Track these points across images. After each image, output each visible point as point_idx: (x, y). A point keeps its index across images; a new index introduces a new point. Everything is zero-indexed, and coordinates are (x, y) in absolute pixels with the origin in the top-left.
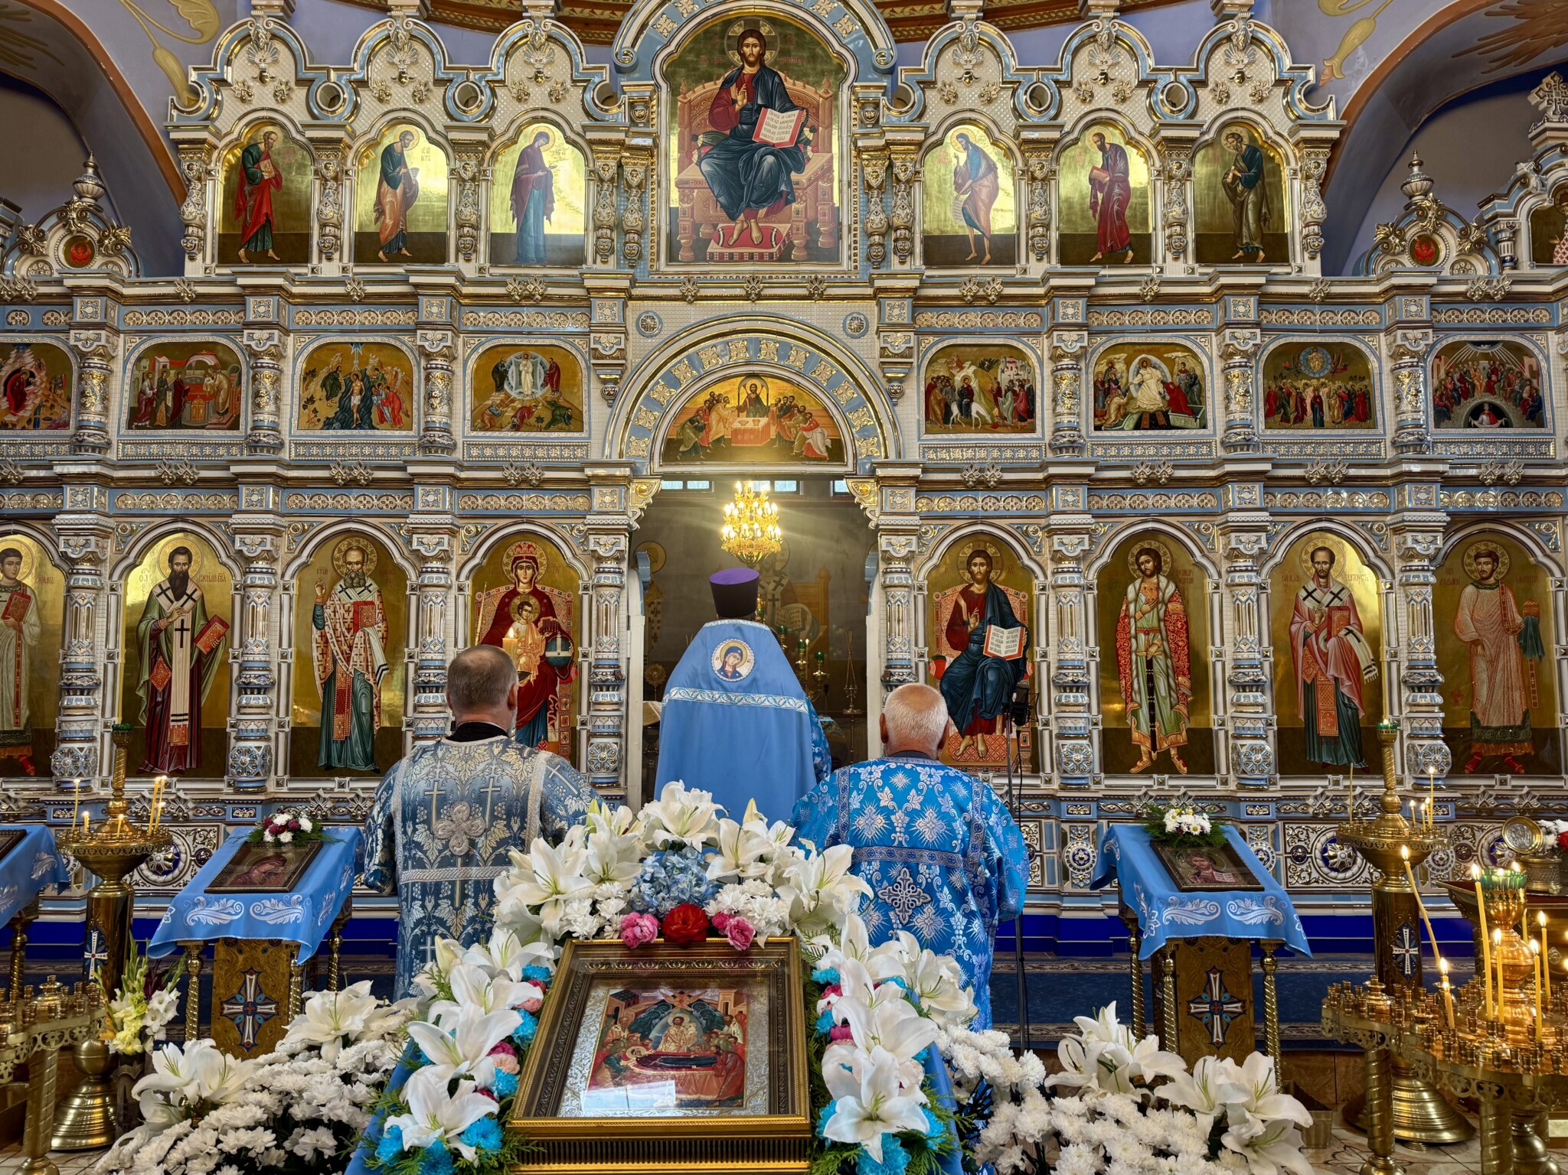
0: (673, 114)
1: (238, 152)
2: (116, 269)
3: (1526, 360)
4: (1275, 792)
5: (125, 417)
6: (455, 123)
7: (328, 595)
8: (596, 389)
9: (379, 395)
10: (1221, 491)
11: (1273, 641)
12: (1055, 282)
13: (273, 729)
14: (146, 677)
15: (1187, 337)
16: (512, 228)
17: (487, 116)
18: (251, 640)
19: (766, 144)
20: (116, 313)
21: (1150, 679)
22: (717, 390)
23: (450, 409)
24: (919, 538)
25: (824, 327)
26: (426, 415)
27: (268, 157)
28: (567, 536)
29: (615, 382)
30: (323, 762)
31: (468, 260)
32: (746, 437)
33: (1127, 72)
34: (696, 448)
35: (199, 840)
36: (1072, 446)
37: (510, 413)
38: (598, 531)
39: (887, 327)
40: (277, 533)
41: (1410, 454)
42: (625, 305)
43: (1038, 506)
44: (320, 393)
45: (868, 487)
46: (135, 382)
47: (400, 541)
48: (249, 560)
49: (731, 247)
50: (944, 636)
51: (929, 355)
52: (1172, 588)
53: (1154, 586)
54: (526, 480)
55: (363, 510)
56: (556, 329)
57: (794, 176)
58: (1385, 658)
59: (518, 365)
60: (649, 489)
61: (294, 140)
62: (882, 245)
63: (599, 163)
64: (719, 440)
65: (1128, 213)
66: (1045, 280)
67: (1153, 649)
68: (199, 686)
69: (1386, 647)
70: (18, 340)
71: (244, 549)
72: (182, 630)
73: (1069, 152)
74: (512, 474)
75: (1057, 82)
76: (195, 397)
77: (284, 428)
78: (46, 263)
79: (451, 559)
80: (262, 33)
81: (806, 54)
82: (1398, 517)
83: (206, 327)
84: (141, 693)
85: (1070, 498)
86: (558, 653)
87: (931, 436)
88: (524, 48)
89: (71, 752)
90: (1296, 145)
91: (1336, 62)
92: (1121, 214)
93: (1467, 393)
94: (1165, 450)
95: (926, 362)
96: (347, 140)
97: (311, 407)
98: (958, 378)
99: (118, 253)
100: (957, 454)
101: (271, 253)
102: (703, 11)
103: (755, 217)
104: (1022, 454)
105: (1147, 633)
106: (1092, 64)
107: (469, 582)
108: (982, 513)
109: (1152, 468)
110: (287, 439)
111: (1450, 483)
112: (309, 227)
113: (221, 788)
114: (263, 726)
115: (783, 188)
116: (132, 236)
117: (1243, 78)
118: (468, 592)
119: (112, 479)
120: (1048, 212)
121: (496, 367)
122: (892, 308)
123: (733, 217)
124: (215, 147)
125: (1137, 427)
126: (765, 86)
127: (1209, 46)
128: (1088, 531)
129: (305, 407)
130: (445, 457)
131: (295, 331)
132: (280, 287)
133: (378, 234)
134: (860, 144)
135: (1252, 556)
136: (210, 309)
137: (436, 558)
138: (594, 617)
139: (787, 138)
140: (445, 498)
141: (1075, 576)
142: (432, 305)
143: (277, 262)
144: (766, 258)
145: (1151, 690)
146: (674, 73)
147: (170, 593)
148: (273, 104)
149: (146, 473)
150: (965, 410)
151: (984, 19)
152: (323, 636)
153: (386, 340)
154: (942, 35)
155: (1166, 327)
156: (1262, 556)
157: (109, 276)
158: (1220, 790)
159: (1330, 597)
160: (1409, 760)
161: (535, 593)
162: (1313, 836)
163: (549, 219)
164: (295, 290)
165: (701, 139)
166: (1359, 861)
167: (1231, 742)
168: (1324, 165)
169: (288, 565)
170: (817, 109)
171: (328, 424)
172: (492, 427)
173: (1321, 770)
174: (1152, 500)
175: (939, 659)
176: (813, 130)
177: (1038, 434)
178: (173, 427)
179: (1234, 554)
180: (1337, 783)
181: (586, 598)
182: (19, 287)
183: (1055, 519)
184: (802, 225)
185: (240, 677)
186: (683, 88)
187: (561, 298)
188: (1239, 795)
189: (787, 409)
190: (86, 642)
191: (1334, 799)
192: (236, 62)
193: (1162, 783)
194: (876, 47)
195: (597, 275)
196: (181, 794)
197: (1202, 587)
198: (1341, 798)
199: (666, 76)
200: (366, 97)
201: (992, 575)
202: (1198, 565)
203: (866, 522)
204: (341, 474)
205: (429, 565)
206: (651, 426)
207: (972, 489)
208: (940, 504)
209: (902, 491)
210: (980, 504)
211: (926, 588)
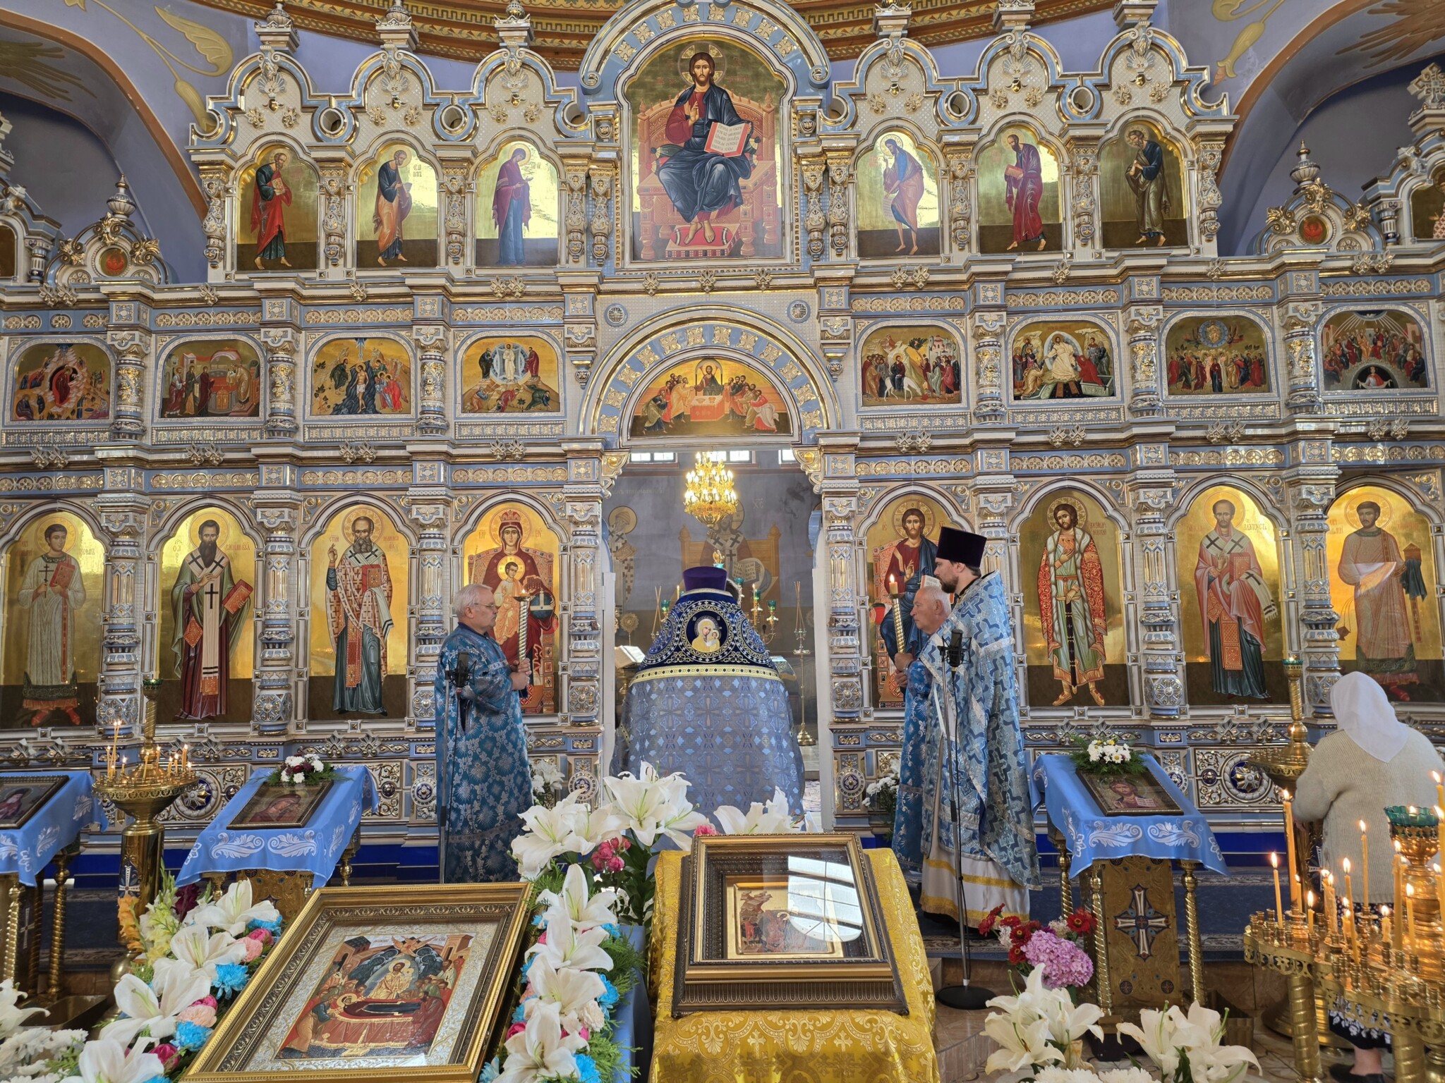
0: (634, 131)
1: (253, 172)
2: (147, 277)
3: (1409, 326)
4: (1185, 721)
5: (158, 406)
6: (441, 142)
8: (571, 372)
9: (381, 383)
10: (1129, 451)
11: (1180, 585)
12: (975, 269)
13: (294, 678)
14: (180, 635)
15: (1096, 315)
16: (495, 234)
17: (470, 136)
18: (271, 600)
19: (716, 154)
20: (147, 315)
21: (1069, 621)
22: (677, 372)
23: (444, 395)
24: (859, 498)
25: (771, 314)
26: (423, 399)
27: (279, 175)
28: (549, 504)
29: (587, 367)
30: (337, 707)
31: (457, 264)
32: (704, 413)
33: (1037, 79)
35: (228, 778)
36: (995, 414)
37: (495, 396)
38: (573, 498)
39: (826, 313)
40: (294, 507)
41: (1303, 415)
42: (595, 299)
43: (965, 468)
44: (330, 383)
45: (812, 455)
46: (165, 375)
47: (402, 511)
48: (270, 530)
49: (686, 245)
51: (865, 337)
52: (1087, 539)
53: (1071, 538)
54: (510, 456)
55: (369, 484)
56: (534, 321)
57: (741, 181)
58: (1283, 598)
59: (501, 354)
60: (619, 461)
61: (302, 160)
62: (821, 240)
63: (569, 176)
64: (679, 417)
65: (1040, 205)
66: (967, 267)
67: (1071, 594)
68: (227, 642)
69: (1284, 589)
70: (61, 341)
71: (265, 521)
72: (212, 593)
73: (986, 153)
74: (499, 451)
75: (974, 90)
76: (219, 388)
77: (299, 414)
78: (85, 272)
79: (445, 526)
80: (270, 66)
81: (750, 73)
82: (1292, 472)
83: (228, 326)
84: (176, 649)
85: (994, 461)
86: (541, 607)
87: (867, 408)
88: (502, 74)
89: (113, 703)
90: (1193, 139)
91: (1228, 63)
92: (1034, 207)
93: (1356, 357)
94: (1078, 416)
95: (862, 342)
96: (348, 159)
97: (322, 395)
98: (891, 359)
99: (148, 263)
100: (891, 423)
101: (283, 260)
102: (659, 37)
103: (708, 219)
105: (1065, 580)
106: (1006, 73)
107: (462, 546)
108: (914, 476)
109: (1067, 432)
110: (300, 422)
111: (1342, 439)
112: (318, 238)
113: (247, 732)
114: (284, 677)
115: (732, 192)
116: (161, 247)
117: (1143, 80)
118: (462, 554)
119: (147, 461)
120: (969, 206)
121: (483, 357)
122: (831, 295)
123: (688, 219)
124: (232, 168)
125: (1053, 395)
126: (715, 103)
127: (1112, 52)
128: (1008, 490)
129: (316, 395)
130: (439, 436)
131: (306, 329)
132: (293, 291)
133: (376, 242)
134: (799, 151)
135: (1159, 510)
136: (232, 311)
137: (431, 525)
138: (572, 574)
139: (735, 148)
140: (440, 472)
141: (1001, 531)
142: (426, 304)
143: (287, 268)
144: (718, 254)
145: (1071, 631)
146: (634, 94)
147: (200, 561)
148: (281, 129)
149: (177, 456)
150: (898, 384)
151: (908, 36)
152: (336, 596)
153: (386, 335)
154: (871, 51)
155: (1076, 306)
156: (1169, 509)
157: (143, 283)
158: (1135, 719)
159: (1231, 544)
160: (1309, 691)
162: (1221, 761)
163: (527, 225)
164: (305, 293)
165: (659, 151)
166: (1265, 782)
167: (1144, 676)
168: (1218, 156)
169: (304, 534)
170: (761, 122)
171: (337, 410)
172: (480, 410)
173: (1228, 700)
174: (1068, 461)
176: (758, 140)
177: (963, 404)
178: (200, 415)
179: (1143, 508)
180: (1242, 712)
181: (565, 559)
182: (61, 294)
183: (981, 480)
184: (749, 224)
185: (263, 633)
186: (642, 107)
187: (538, 294)
188: (1154, 723)
189: (739, 388)
190: (126, 606)
191: (1241, 726)
192: (247, 92)
193: (1082, 714)
194: (813, 65)
195: (569, 273)
196: (212, 738)
197: (1115, 538)
198: (1249, 725)
199: (626, 96)
200: (364, 122)
201: (925, 531)
202: (1110, 517)
203: (811, 486)
204: (349, 454)
205: (427, 531)
206: (619, 405)
207: (906, 454)
208: (877, 468)
209: (843, 457)
210: (913, 467)
211: (865, 543)
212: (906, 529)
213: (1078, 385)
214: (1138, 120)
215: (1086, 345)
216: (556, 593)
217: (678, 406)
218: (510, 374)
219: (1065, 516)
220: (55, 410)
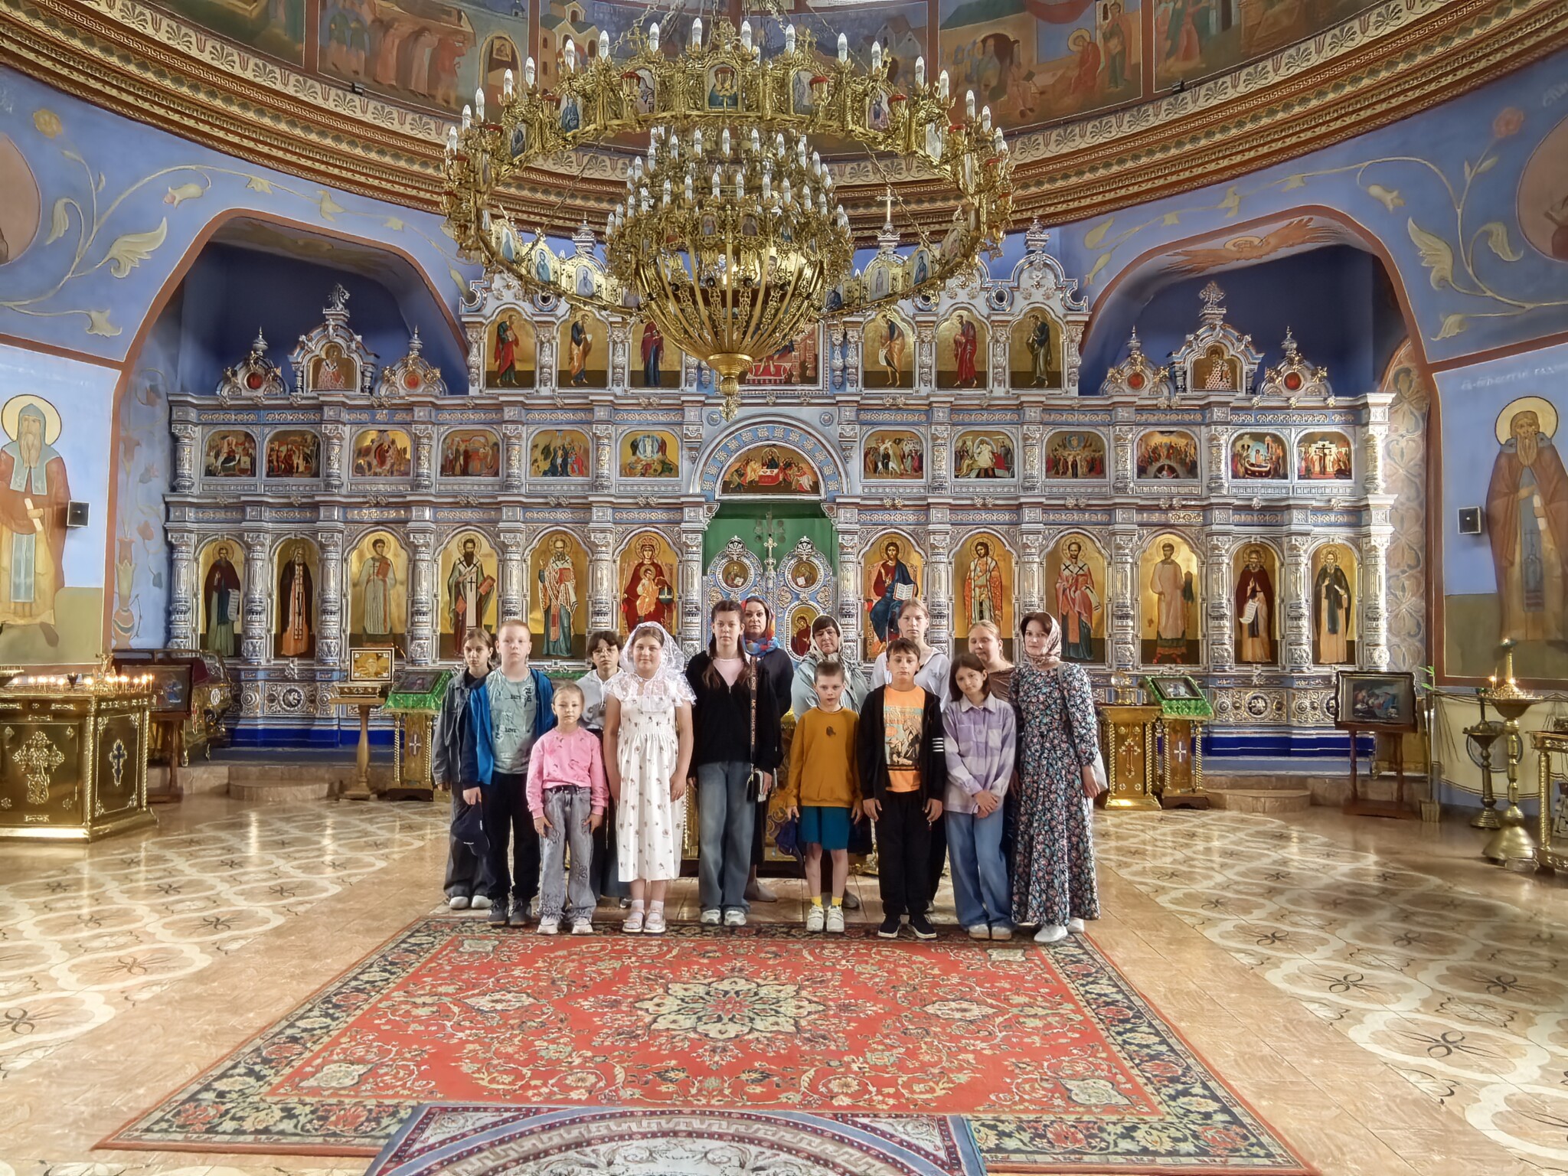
2: (433, 391)
3: (1189, 442)
7: (546, 565)
8: (686, 455)
10: (1020, 512)
11: (1046, 592)
12: (932, 399)
18: (509, 587)
20: (435, 415)
23: (609, 465)
24: (860, 536)
25: (808, 420)
28: (670, 534)
29: (697, 450)
30: (545, 651)
31: (618, 386)
32: (766, 481)
33: (975, 282)
34: (739, 485)
36: (942, 487)
37: (639, 467)
38: (687, 531)
39: (843, 422)
40: (518, 531)
41: (1121, 493)
42: (702, 409)
43: (923, 519)
44: (540, 457)
45: (832, 508)
47: (584, 536)
48: (507, 546)
51: (866, 437)
54: (648, 504)
55: (564, 520)
56: (664, 421)
61: (525, 320)
62: (841, 377)
66: (928, 396)
71: (504, 540)
73: (943, 326)
74: (642, 501)
77: (523, 476)
78: (396, 387)
79: (609, 546)
82: (1112, 527)
83: (480, 421)
85: (940, 515)
86: (665, 596)
87: (867, 481)
89: (419, 645)
90: (1067, 323)
91: (1091, 276)
93: (1157, 460)
94: (992, 489)
96: (553, 319)
98: (882, 449)
99: (433, 382)
100: (880, 490)
104: (915, 490)
107: (618, 558)
108: (893, 523)
109: (984, 499)
111: (1141, 508)
112: (535, 369)
117: (1039, 286)
118: (618, 563)
119: (435, 503)
120: (931, 358)
122: (846, 411)
124: (483, 325)
125: (978, 476)
127: (1020, 268)
128: (949, 533)
130: (607, 491)
131: (528, 424)
132: (521, 401)
135: (1034, 547)
136: (482, 412)
137: (601, 545)
138: (685, 577)
140: (608, 513)
141: (943, 557)
142: (601, 411)
144: (778, 382)
148: (514, 300)
149: (451, 500)
150: (886, 466)
153: (575, 428)
156: (1042, 547)
157: (430, 395)
160: (1115, 655)
161: (653, 564)
164: (527, 402)
168: (1081, 335)
169: (526, 549)
171: (545, 474)
174: (985, 516)
175: (869, 601)
177: (924, 480)
181: (680, 568)
182: (382, 400)
183: (932, 526)
184: (796, 365)
185: (502, 607)
187: (667, 405)
190: (424, 589)
192: (494, 279)
195: (687, 393)
197: (1010, 563)
202: (1008, 551)
204: (552, 501)
205: (598, 549)
206: (715, 473)
207: (888, 509)
208: (871, 517)
209: (851, 510)
210: (893, 517)
211: (862, 563)
214: (1033, 309)
218: (648, 452)
220: (378, 470)
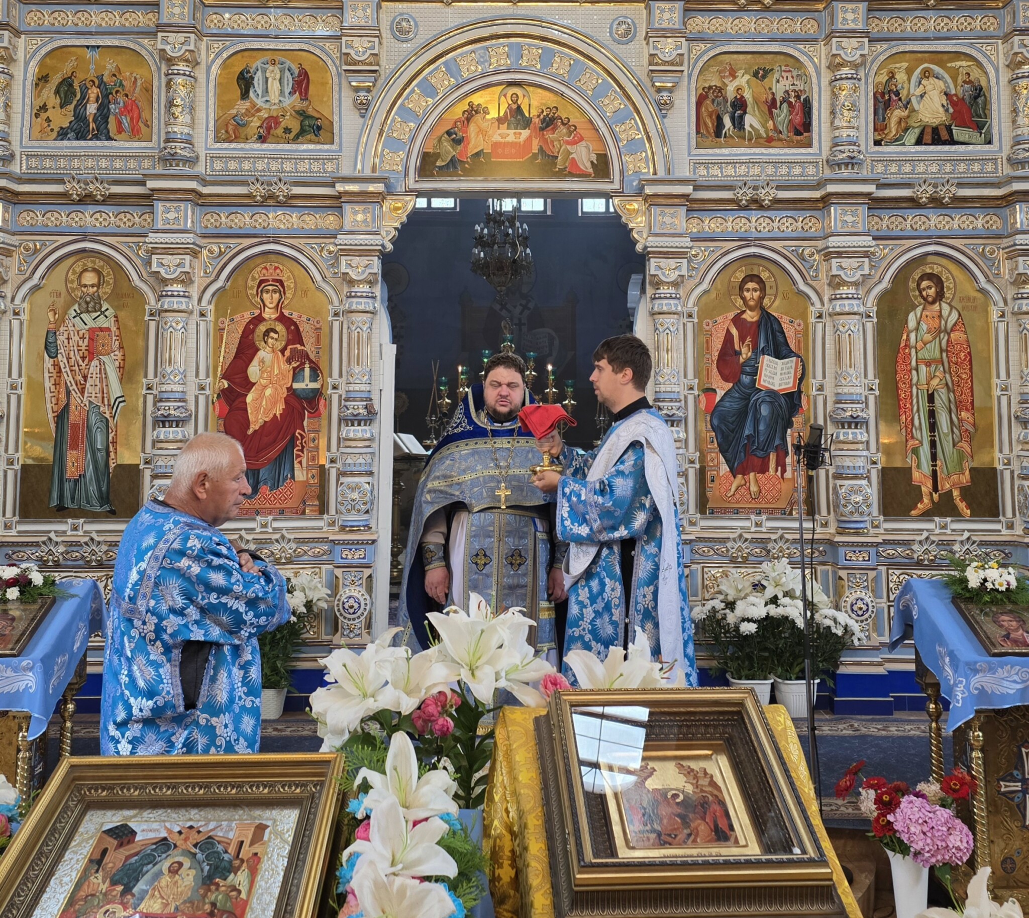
8: (347, 98)
10: (1008, 211)
15: (972, 45)
23: (193, 120)
25: (589, 31)
26: (167, 125)
28: (317, 258)
29: (368, 90)
36: (851, 162)
38: (348, 252)
39: (656, 33)
40: (6, 252)
42: (377, 9)
43: (814, 227)
45: (635, 206)
47: (138, 262)
50: (715, 366)
51: (700, 64)
54: (272, 196)
55: (99, 228)
56: (304, 31)
60: (403, 207)
64: (477, 154)
74: (259, 190)
77: (15, 138)
79: (192, 282)
85: (849, 219)
87: (702, 151)
94: (948, 168)
95: (697, 71)
97: (44, 116)
100: (730, 171)
104: (797, 170)
107: (212, 307)
108: (755, 235)
109: (935, 186)
110: (17, 148)
118: (210, 317)
122: (663, 11)
125: (919, 142)
128: (866, 255)
129: (37, 116)
130: (186, 170)
131: (26, 33)
137: (175, 281)
138: (345, 345)
141: (854, 302)
150: (739, 123)
153: (124, 43)
155: (949, 34)
158: (1006, 534)
161: (282, 319)
167: (1017, 483)
169: (19, 288)
172: (236, 139)
174: (935, 221)
177: (814, 150)
179: (1022, 280)
181: (336, 325)
183: (833, 241)
188: (1027, 540)
189: (549, 122)
193: (945, 527)
201: (766, 302)
202: (982, 291)
203: (634, 243)
204: (75, 189)
205: (169, 288)
206: (405, 138)
207: (745, 208)
208: (711, 224)
209: (671, 210)
210: (753, 224)
211: (695, 315)
212: (744, 299)
213: (949, 129)
215: (960, 81)
216: (323, 365)
217: (476, 142)
219: (929, 287)
